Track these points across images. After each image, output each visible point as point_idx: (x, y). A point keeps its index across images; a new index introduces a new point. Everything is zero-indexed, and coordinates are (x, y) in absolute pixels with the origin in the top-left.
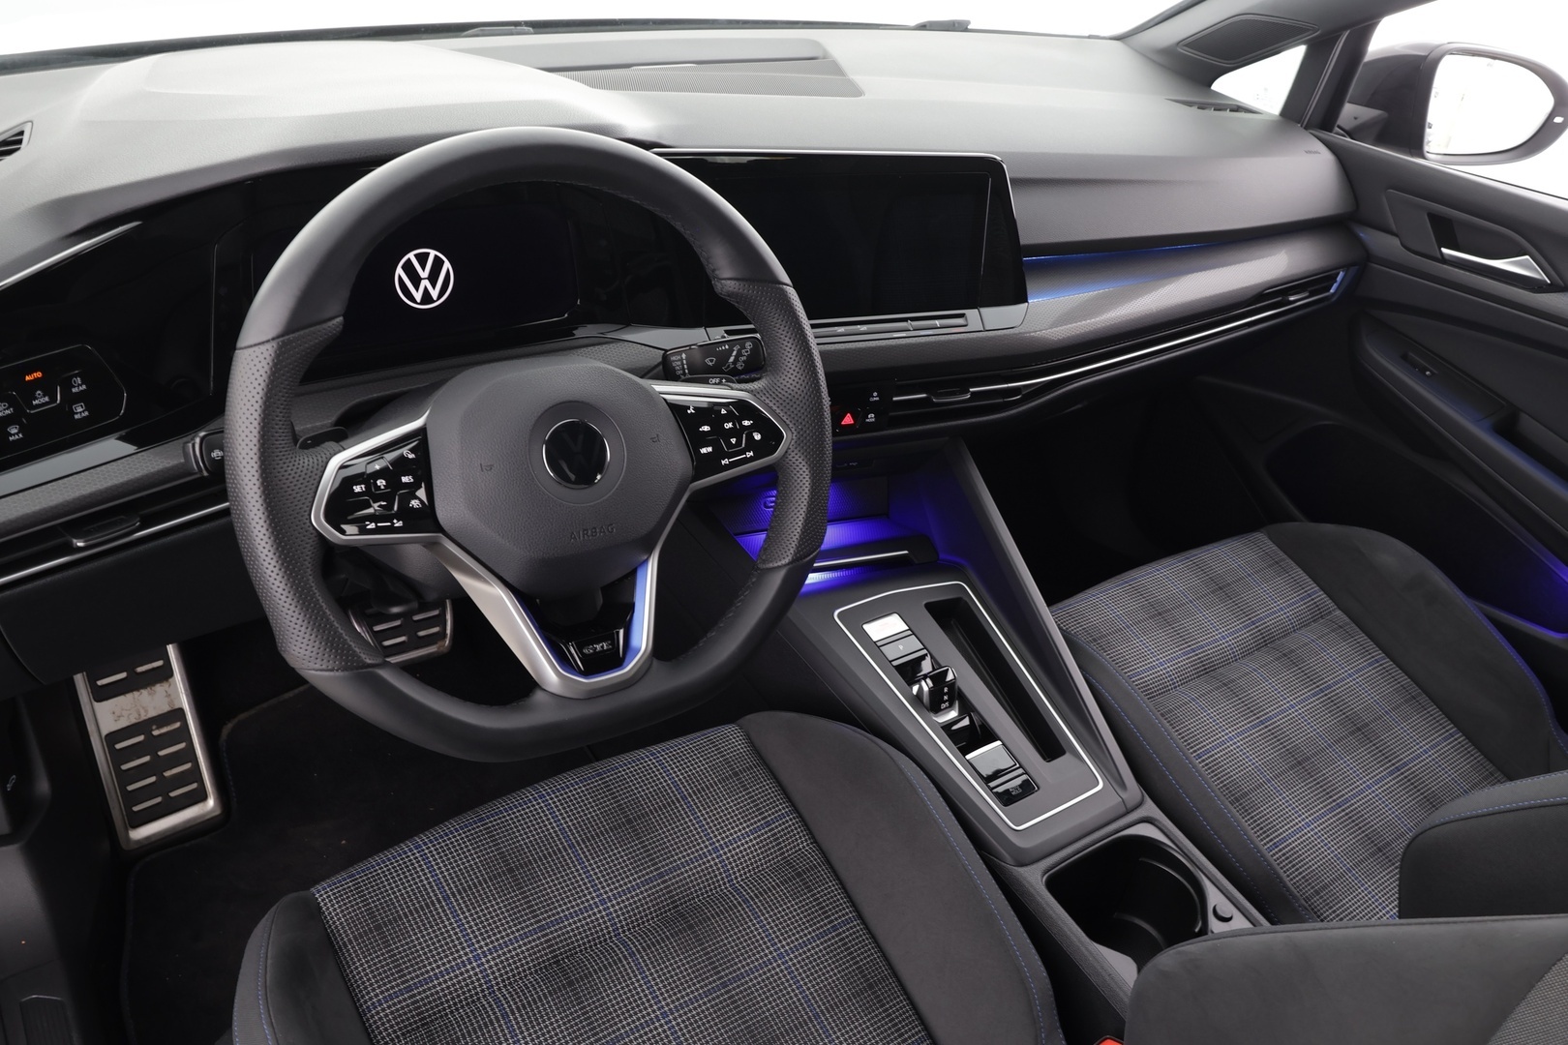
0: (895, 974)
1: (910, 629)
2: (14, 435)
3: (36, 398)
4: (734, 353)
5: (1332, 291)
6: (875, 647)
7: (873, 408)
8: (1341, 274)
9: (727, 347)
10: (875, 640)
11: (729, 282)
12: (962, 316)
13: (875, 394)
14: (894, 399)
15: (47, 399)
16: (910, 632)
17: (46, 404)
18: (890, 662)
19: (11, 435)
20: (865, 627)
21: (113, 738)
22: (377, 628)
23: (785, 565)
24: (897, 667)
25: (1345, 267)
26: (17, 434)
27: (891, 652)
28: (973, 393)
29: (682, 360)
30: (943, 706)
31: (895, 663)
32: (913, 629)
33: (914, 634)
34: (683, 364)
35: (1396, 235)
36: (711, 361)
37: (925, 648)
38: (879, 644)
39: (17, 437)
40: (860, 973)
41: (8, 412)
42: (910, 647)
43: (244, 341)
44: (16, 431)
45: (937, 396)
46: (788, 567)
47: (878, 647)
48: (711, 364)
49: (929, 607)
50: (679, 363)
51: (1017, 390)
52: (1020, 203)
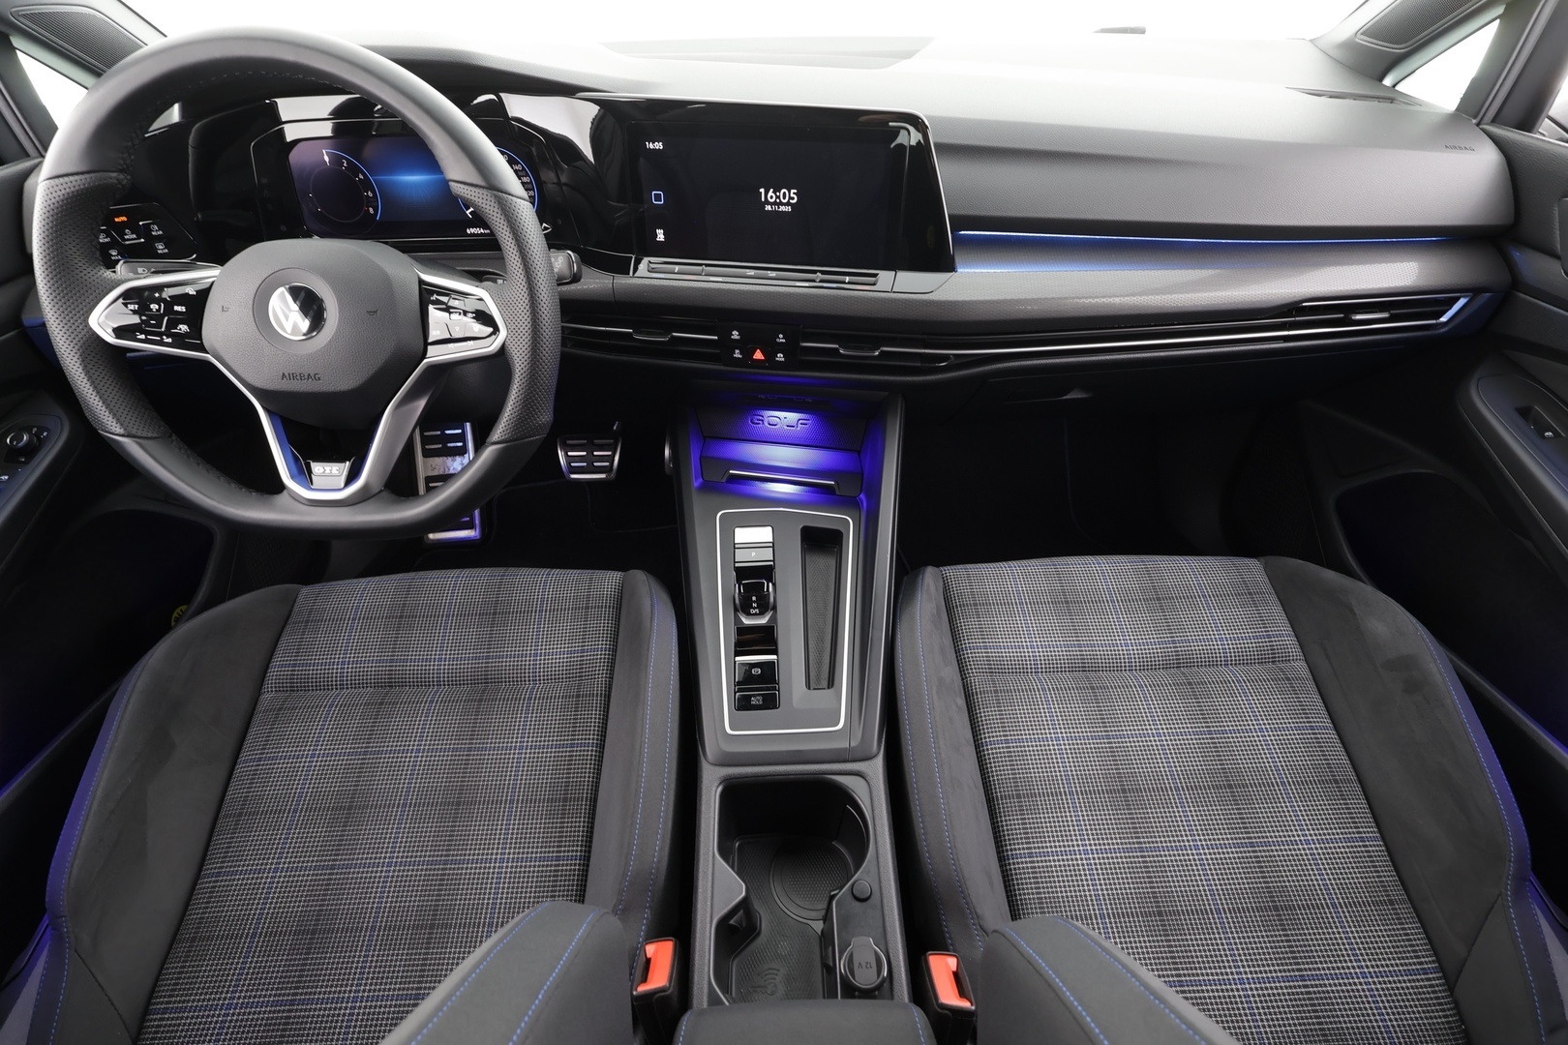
0: (594, 800)
1: (773, 543)
3: (126, 235)
5: (1444, 319)
6: (732, 548)
7: (781, 348)
8: (1462, 302)
10: (737, 542)
11: (454, 184)
12: (875, 275)
13: (781, 336)
14: (804, 344)
15: (134, 236)
16: (770, 544)
17: (135, 239)
18: (737, 563)
19: (113, 256)
22: (570, 454)
25: (1473, 291)
28: (882, 352)
30: (753, 611)
32: (779, 541)
35: (1557, 257)
37: (773, 561)
38: (737, 546)
39: (117, 258)
40: (565, 786)
41: (106, 240)
44: (116, 254)
45: (844, 348)
47: (735, 548)
51: (945, 358)
52: (946, 173)
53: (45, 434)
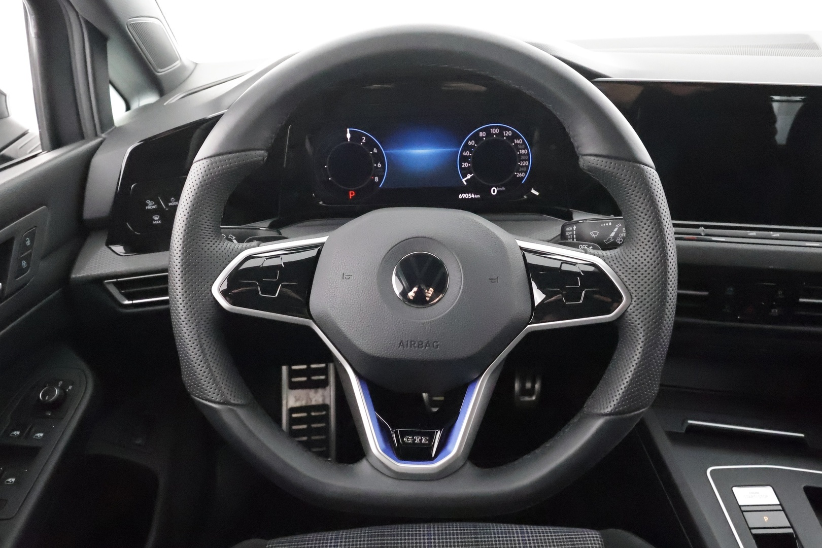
1: (781, 505)
2: (156, 221)
3: (171, 202)
4: (616, 230)
6: (739, 511)
9: (610, 224)
10: (740, 504)
11: (592, 158)
14: (801, 300)
16: (780, 508)
18: (750, 529)
19: (155, 220)
20: (735, 490)
21: (292, 410)
23: (606, 415)
24: (756, 536)
26: (158, 220)
27: (753, 520)
29: (572, 231)
31: (754, 531)
32: (784, 505)
33: (783, 510)
34: (573, 234)
36: (595, 234)
37: (792, 527)
38: (743, 509)
39: (157, 222)
41: (153, 207)
42: (777, 523)
43: (197, 158)
44: (158, 219)
46: (608, 417)
47: (743, 512)
48: (594, 236)
49: (808, 491)
50: (571, 233)
53: (70, 387)
